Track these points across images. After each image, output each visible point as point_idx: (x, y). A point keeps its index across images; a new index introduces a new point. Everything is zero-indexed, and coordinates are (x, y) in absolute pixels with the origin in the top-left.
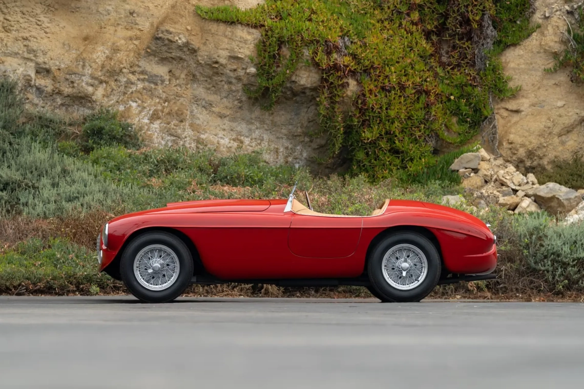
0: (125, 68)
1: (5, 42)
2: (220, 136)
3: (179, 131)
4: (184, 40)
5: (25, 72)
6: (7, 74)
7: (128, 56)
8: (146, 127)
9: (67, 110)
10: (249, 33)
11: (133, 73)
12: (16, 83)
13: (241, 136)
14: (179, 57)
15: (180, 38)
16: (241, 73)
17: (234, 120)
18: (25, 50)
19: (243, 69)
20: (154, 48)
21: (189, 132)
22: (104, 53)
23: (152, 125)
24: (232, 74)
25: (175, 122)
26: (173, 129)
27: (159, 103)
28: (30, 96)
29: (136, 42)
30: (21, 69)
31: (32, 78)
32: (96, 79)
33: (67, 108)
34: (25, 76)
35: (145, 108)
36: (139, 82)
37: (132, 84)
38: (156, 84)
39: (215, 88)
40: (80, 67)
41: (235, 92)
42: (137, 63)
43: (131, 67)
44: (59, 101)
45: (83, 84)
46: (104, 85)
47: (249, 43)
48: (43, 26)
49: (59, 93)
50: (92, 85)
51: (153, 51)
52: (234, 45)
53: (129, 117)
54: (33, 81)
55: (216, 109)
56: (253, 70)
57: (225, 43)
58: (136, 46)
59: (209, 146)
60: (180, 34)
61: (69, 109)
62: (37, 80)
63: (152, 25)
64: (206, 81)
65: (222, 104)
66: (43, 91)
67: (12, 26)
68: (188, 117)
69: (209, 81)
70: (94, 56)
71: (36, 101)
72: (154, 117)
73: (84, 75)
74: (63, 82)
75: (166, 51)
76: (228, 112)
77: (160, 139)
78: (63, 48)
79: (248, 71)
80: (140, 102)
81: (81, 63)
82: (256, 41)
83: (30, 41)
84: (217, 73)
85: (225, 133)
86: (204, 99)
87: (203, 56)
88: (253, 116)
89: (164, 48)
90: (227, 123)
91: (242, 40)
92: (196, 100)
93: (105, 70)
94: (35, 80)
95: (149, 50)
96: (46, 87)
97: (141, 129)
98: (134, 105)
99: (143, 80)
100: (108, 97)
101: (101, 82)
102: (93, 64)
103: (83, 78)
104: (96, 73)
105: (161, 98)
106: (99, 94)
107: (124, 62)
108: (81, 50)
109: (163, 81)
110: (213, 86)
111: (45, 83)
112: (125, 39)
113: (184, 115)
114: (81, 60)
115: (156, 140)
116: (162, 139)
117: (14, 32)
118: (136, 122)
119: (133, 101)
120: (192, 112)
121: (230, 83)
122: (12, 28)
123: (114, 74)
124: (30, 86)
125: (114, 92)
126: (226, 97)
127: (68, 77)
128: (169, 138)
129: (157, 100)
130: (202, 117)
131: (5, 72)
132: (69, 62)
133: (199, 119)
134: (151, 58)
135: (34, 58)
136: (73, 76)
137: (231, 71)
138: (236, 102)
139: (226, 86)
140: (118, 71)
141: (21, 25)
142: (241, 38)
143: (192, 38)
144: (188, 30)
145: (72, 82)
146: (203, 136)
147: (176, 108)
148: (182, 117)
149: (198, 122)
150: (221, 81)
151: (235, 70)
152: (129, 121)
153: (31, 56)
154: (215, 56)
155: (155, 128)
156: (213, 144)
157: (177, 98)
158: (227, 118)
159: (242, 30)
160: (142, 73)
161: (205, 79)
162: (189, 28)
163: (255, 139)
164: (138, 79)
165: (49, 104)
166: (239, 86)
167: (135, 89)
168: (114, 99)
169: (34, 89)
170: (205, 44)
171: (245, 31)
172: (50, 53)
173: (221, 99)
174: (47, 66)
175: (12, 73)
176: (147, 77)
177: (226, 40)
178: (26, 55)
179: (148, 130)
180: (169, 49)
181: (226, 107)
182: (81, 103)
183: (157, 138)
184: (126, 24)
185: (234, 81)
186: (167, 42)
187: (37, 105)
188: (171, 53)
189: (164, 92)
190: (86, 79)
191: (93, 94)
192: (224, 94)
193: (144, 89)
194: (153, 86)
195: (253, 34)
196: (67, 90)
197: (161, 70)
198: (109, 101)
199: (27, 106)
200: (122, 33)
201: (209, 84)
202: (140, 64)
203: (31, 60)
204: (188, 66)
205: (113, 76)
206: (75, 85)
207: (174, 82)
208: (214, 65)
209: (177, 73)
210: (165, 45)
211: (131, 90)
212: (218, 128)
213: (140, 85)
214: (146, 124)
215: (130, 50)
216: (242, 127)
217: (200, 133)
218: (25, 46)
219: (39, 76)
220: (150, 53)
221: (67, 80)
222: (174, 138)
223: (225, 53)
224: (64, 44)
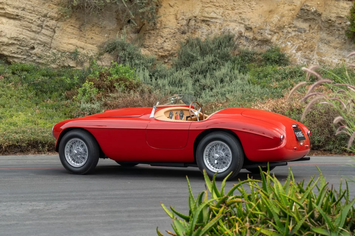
0: (286, 25)
1: (231, 15)
2: (333, 58)
3: (311, 56)
4: (315, 9)
5: (239, 30)
6: (230, 31)
7: (288, 19)
8: (294, 55)
9: (260, 48)
10: (347, 4)
11: (290, 27)
12: (234, 35)
13: (344, 58)
14: (313, 18)
15: (313, 9)
16: (343, 25)
17: (341, 49)
18: (240, 18)
19: (345, 23)
20: (300, 14)
21: (316, 57)
22: (277, 18)
23: (297, 54)
24: (339, 26)
25: (308, 52)
26: (307, 55)
27: (301, 42)
28: (242, 41)
29: (293, 12)
30: (238, 28)
31: (242, 32)
32: (272, 31)
33: (260, 46)
34: (239, 31)
35: (294, 45)
36: (293, 32)
37: (289, 33)
38: (301, 32)
39: (331, 33)
40: (265, 26)
41: (342, 35)
42: (292, 22)
43: (289, 24)
44: (256, 43)
45: (266, 34)
46: (277, 34)
47: (347, 8)
48: (252, 6)
49: (256, 39)
50: (270, 35)
51: (300, 16)
52: (339, 10)
53: (285, 50)
54: (243, 34)
55: (332, 44)
56: (349, 23)
57: (334, 10)
58: (293, 13)
59: (326, 63)
60: (313, 6)
61: (262, 47)
62: (246, 33)
63: (301, 3)
64: (327, 30)
65: (336, 41)
66: (248, 38)
67: (235, 7)
68: (316, 49)
69: (328, 30)
70: (272, 20)
71: (245, 43)
72: (299, 49)
73: (266, 30)
74: (257, 34)
75: (306, 16)
76: (339, 46)
77: (300, 61)
78: (259, 17)
79: (347, 24)
80: (292, 42)
81: (265, 24)
82: (351, 8)
83: (242, 14)
84: (331, 26)
85: (336, 56)
86: (325, 39)
87: (323, 18)
88: (351, 47)
89: (305, 14)
90: (338, 52)
91: (343, 8)
92: (321, 40)
93: (276, 27)
94: (245, 33)
95: (298, 16)
96: (250, 36)
97: (291, 56)
98: (289, 44)
99: (295, 31)
100: (278, 40)
101: (275, 33)
102: (271, 24)
103: (266, 31)
104: (272, 28)
105: (303, 40)
106: (274, 39)
107: (286, 22)
108: (267, 17)
109: (305, 31)
110: (331, 32)
111: (249, 34)
112: (288, 11)
113: (313, 48)
114: (265, 22)
115: (298, 61)
116: (302, 60)
117: (236, 10)
118: (289, 52)
119: (289, 42)
120: (318, 46)
121: (339, 30)
122: (235, 8)
123: (281, 28)
124: (242, 36)
125: (281, 37)
126: (338, 38)
127: (259, 31)
128: (305, 60)
129: (301, 41)
130: (324, 48)
131: (229, 30)
132: (260, 24)
133: (322, 50)
134: (299, 19)
135: (244, 23)
136: (262, 30)
137: (338, 24)
138: (343, 40)
139: (337, 32)
140: (282, 27)
141: (241, 7)
142: (342, 6)
143: (319, 8)
144: (318, 4)
145: (261, 34)
146: (323, 59)
147: (310, 45)
148: (312, 49)
149: (321, 51)
150: (334, 30)
151: (340, 24)
152: (285, 52)
153: (242, 21)
154: (329, 17)
155: (299, 55)
156: (328, 62)
157: (312, 39)
158: (338, 49)
159: (343, 3)
160: (295, 27)
161: (326, 29)
162: (319, 3)
163: (352, 59)
164: (293, 31)
165: (251, 45)
166: (343, 32)
167: (290, 36)
168: (281, 41)
169: (244, 38)
170: (325, 11)
171: (345, 3)
172: (252, 20)
173: (336, 39)
174: (250, 26)
175: (232, 30)
176: (297, 29)
177: (335, 8)
178: (240, 21)
179: (295, 56)
180: (308, 14)
181: (338, 43)
182: (267, 43)
183: (299, 60)
184: (289, 3)
185: (341, 29)
186: (306, 11)
187: (245, 45)
188: (309, 16)
189: (305, 36)
190: (267, 31)
191: (271, 39)
192: (336, 36)
193: (295, 35)
194: (300, 34)
195: (349, 4)
196: (259, 38)
197: (305, 26)
198: (279, 42)
199: (240, 46)
200: (287, 7)
201: (328, 31)
202: (294, 23)
203: (243, 24)
204: (318, 23)
205: (281, 29)
206: (263, 35)
207: (312, 31)
208: (329, 22)
209: (313, 26)
210: (305, 12)
211: (288, 36)
212: (333, 54)
213: (293, 34)
214: (294, 53)
215: (290, 16)
216: (345, 53)
217: (322, 57)
218: (240, 17)
219: (247, 31)
220: (299, 17)
221: (259, 32)
222: (308, 60)
223: (334, 15)
224: (259, 15)
